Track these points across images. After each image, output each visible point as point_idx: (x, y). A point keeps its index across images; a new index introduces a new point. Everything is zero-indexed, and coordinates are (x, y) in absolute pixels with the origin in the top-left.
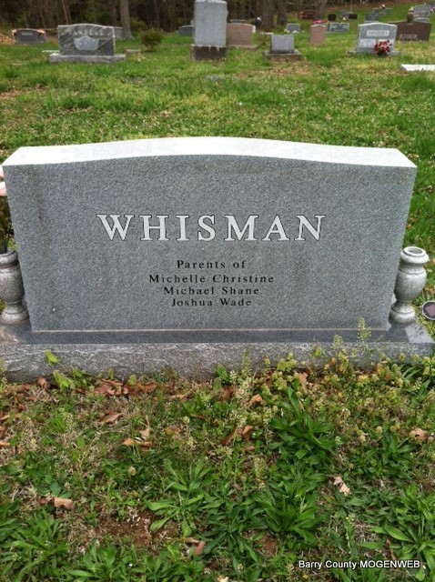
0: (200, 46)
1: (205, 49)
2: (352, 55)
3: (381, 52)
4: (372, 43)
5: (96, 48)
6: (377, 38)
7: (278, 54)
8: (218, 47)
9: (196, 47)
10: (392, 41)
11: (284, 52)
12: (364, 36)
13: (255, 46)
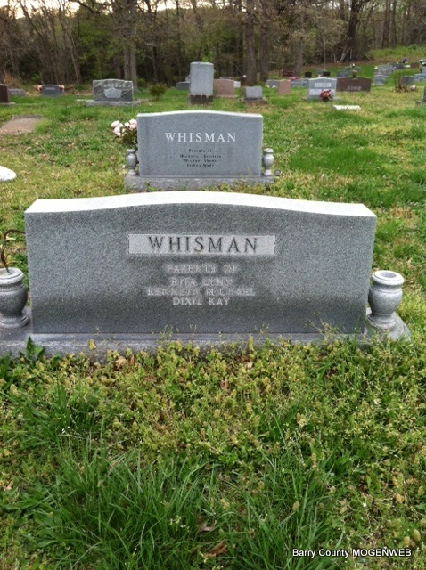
0: (194, 94)
1: (198, 97)
2: (304, 101)
3: (325, 98)
4: (318, 92)
5: (120, 96)
6: (322, 88)
7: (251, 100)
8: (207, 95)
9: (192, 96)
10: (333, 91)
11: (255, 99)
12: (313, 88)
13: (236, 96)
